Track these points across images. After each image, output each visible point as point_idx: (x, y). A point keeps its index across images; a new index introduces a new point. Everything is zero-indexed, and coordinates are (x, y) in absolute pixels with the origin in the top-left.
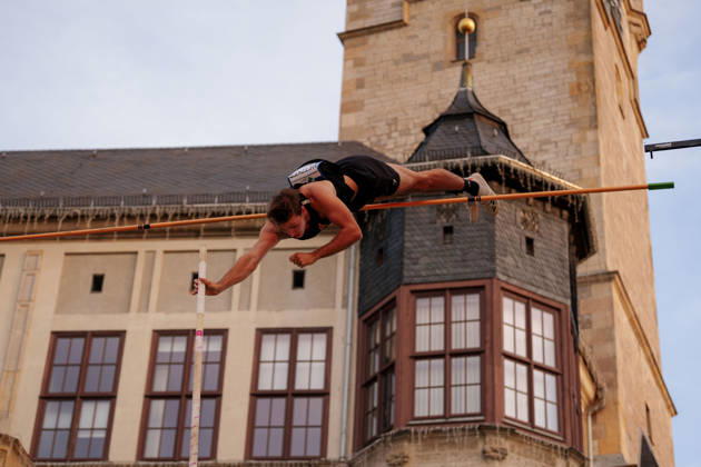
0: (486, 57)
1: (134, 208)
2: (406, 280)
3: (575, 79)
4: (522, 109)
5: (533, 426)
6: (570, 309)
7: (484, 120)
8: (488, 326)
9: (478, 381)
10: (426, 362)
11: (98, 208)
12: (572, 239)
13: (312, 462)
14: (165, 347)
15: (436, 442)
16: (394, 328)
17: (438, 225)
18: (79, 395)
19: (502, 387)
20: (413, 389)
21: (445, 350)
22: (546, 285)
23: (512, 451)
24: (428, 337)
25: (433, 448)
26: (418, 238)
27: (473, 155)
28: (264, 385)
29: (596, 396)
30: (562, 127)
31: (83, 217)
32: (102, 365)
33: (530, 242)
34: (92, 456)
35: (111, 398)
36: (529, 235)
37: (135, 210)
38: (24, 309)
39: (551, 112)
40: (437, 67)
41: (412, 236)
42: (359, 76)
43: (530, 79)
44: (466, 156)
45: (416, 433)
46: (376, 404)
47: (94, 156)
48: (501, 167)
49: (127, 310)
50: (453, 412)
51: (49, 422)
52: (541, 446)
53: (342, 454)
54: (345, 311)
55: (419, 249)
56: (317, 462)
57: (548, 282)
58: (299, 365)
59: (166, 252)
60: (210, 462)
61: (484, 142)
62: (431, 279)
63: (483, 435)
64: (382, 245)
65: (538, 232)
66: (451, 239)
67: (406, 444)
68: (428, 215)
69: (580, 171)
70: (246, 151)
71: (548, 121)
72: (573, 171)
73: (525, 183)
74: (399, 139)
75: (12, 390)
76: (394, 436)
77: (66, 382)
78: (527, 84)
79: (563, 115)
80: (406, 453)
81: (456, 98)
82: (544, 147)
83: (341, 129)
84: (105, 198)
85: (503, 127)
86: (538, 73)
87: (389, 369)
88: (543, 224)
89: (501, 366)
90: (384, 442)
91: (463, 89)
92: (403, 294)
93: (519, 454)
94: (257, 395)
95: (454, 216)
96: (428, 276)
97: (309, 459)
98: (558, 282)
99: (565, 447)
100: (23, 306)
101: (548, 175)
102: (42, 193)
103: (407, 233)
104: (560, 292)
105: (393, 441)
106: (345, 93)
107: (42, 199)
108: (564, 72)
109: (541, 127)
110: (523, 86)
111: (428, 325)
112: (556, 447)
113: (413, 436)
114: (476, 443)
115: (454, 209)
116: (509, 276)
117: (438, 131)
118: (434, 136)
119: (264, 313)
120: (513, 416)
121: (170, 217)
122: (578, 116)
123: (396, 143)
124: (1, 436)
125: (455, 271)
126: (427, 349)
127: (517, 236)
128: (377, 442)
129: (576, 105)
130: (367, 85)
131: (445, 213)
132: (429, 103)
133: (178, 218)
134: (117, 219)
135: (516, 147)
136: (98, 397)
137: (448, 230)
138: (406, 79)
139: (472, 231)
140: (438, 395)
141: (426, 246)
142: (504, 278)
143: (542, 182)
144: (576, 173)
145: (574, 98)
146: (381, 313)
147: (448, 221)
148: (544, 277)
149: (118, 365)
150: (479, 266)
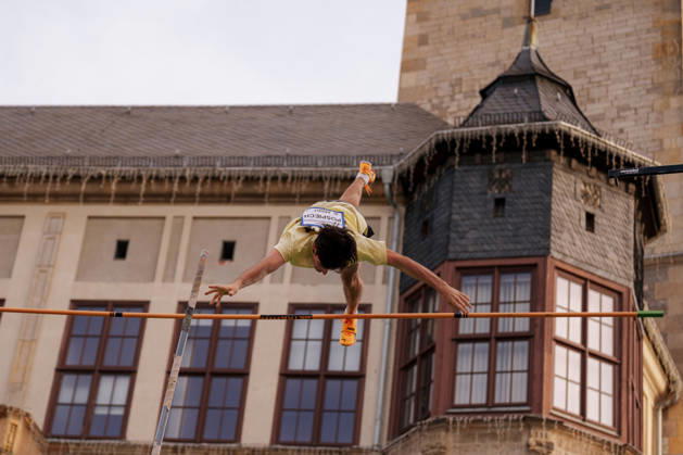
0: (563, 13)
1: (162, 169)
2: (451, 256)
3: (659, 39)
4: (599, 71)
5: (584, 420)
6: (633, 292)
7: (548, 84)
8: (540, 308)
9: (525, 367)
10: (469, 345)
11: (124, 168)
12: (640, 216)
13: (343, 449)
15: (477, 433)
17: (489, 196)
18: (98, 368)
19: (552, 375)
20: (454, 374)
21: (491, 333)
23: (560, 445)
24: (472, 319)
25: (473, 439)
26: (465, 210)
27: (531, 120)
28: (296, 365)
29: (668, 390)
30: (644, 92)
31: (108, 177)
32: (124, 337)
33: (590, 218)
34: (109, 434)
35: (130, 372)
36: (590, 209)
37: (164, 171)
38: (43, 275)
39: (631, 76)
40: (508, 23)
41: (460, 207)
42: (423, 32)
43: (610, 38)
44: (522, 121)
45: (454, 422)
46: (414, 389)
47: (128, 113)
48: (560, 134)
49: (152, 279)
50: (497, 401)
51: (65, 396)
52: (592, 442)
53: (376, 442)
54: (385, 286)
55: (467, 222)
56: (348, 449)
57: (607, 261)
58: (333, 344)
59: (195, 218)
60: (234, 445)
61: (546, 106)
62: (479, 255)
63: (528, 427)
64: (428, 216)
65: (600, 207)
66: (503, 212)
67: (443, 434)
68: (478, 185)
69: (661, 141)
70: (291, 112)
71: (627, 85)
72: (654, 140)
73: (586, 150)
74: (463, 101)
75: (27, 360)
76: (430, 424)
77: (84, 354)
78: (607, 44)
79: (645, 79)
80: (443, 443)
81: (519, 55)
82: (622, 114)
83: (401, 91)
84: (134, 158)
85: (567, 89)
86: (618, 32)
87: (428, 352)
88: (606, 198)
89: (551, 351)
90: (420, 430)
91: (525, 48)
92: (448, 270)
93: (567, 449)
94: (286, 375)
95: (507, 187)
96: (476, 252)
97: (340, 446)
98: (620, 263)
99: (620, 443)
100: (42, 271)
101: (612, 143)
102: (69, 151)
103: (455, 205)
104: (621, 274)
105: (428, 430)
106: (405, 50)
107: (67, 157)
108: (648, 31)
109: (620, 92)
110: (601, 46)
112: (609, 443)
113: (451, 427)
114: (520, 434)
115: (507, 180)
116: (565, 255)
117: (495, 93)
118: (491, 100)
119: (298, 287)
120: (562, 407)
121: (201, 180)
122: (661, 80)
123: (458, 106)
124: (11, 408)
125: (505, 247)
126: (471, 332)
127: (576, 211)
128: (413, 429)
129: (660, 68)
130: (430, 41)
131: (497, 184)
132: (497, 63)
133: (209, 181)
134: (144, 182)
135: (581, 113)
136: (116, 372)
137: (500, 203)
138: (473, 36)
139: (526, 204)
140: (481, 381)
141: (474, 219)
142: (559, 256)
143: (605, 152)
144: (657, 143)
145: (658, 60)
146: (423, 292)
147: (500, 192)
148: (605, 256)
149: (140, 338)
150: (533, 242)
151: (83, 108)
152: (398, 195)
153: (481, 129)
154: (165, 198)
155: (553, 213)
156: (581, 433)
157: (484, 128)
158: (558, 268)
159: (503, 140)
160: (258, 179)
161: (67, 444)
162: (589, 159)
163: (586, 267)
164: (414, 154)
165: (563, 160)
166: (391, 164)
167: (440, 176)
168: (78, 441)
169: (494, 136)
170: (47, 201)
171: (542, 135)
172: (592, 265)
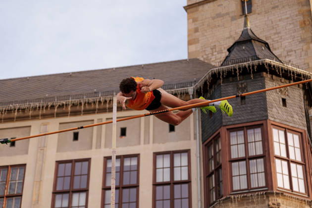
0: (257, 12)
1: (90, 99)
2: (224, 124)
3: (302, 18)
4: (277, 36)
5: (292, 191)
6: (307, 132)
7: (256, 42)
8: (266, 143)
9: (263, 170)
10: (237, 163)
11: (73, 100)
12: (305, 97)
14: (110, 164)
15: (245, 202)
16: (220, 148)
18: (71, 190)
19: (276, 173)
20: (231, 176)
21: (246, 156)
23: (283, 204)
24: (237, 151)
25: (244, 205)
27: (252, 60)
28: (159, 180)
30: (298, 43)
31: (66, 105)
32: (81, 175)
33: (284, 101)
35: (86, 191)
36: (284, 97)
37: (91, 100)
38: (42, 151)
39: (291, 36)
40: (233, 19)
42: (196, 26)
43: (280, 20)
44: (249, 61)
46: (214, 186)
47: (71, 76)
48: (266, 65)
49: (91, 148)
50: (252, 187)
51: (58, 204)
52: (297, 201)
54: (195, 141)
57: (295, 120)
58: (175, 169)
59: (107, 119)
61: (258, 53)
62: (237, 122)
63: (268, 197)
65: (288, 95)
66: (245, 102)
67: (230, 204)
70: (143, 68)
71: (290, 41)
72: (305, 64)
73: (279, 70)
74: (217, 55)
75: (39, 190)
76: (223, 200)
77: (64, 185)
78: (278, 23)
79: (298, 37)
81: (243, 32)
83: (188, 53)
84: (77, 95)
85: (267, 45)
86: (283, 17)
87: (219, 167)
88: (290, 91)
89: (274, 162)
90: (219, 203)
91: (245, 28)
92: (223, 131)
93: (286, 205)
94: (156, 185)
95: (245, 91)
96: (235, 121)
98: (299, 119)
99: (309, 200)
100: (41, 150)
101: (290, 67)
102: (47, 95)
104: (301, 124)
105: (223, 203)
106: (189, 35)
107: (47, 98)
108: (297, 16)
110: (276, 25)
111: (236, 146)
112: (305, 201)
113: (233, 200)
114: (264, 200)
115: (245, 88)
116: (275, 118)
117: (235, 49)
118: (233, 53)
119: (156, 145)
120: (282, 187)
121: (108, 102)
122: (305, 37)
123: (216, 57)
125: (248, 118)
126: (237, 157)
127: (278, 98)
128: (216, 204)
129: (304, 31)
130: (199, 30)
131: (241, 90)
132: (231, 36)
134: (83, 105)
135: (274, 54)
136: (79, 191)
137: (243, 98)
138: (219, 26)
139: (255, 97)
140: (244, 179)
142: (273, 119)
143: (288, 71)
144: (307, 65)
145: (303, 28)
146: (213, 141)
148: (293, 117)
149: (88, 175)
150: (260, 114)
151: (50, 75)
153: (231, 66)
154: (93, 111)
155: (267, 100)
156: (292, 197)
158: (272, 124)
159: (242, 70)
162: (281, 74)
163: (285, 123)
164: (202, 80)
165: (269, 76)
166: (192, 86)
167: (215, 89)
169: (237, 69)
170: (40, 118)
171: (259, 66)
172: (287, 122)
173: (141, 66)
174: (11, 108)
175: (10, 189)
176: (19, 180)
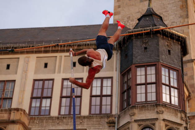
2: (134, 63)
3: (181, 4)
4: (166, 13)
5: (171, 104)
6: (181, 70)
7: (155, 16)
8: (158, 76)
9: (155, 91)
10: (140, 86)
11: (45, 44)
12: (181, 50)
13: (108, 115)
14: (65, 83)
15: (143, 109)
16: (131, 77)
17: (143, 47)
18: (42, 97)
19: (162, 93)
20: (136, 94)
21: (145, 82)
22: (174, 63)
23: (165, 111)
24: (140, 79)
25: (142, 111)
26: (136, 51)
27: (152, 26)
28: (94, 94)
29: (189, 95)
30: (178, 18)
32: (48, 88)
33: (169, 51)
34: (46, 114)
35: (50, 98)
36: (169, 49)
38: (25, 73)
39: (175, 14)
40: (141, 1)
41: (135, 50)
42: (119, 4)
43: (168, 4)
44: (150, 27)
45: (137, 106)
46: (126, 98)
47: (44, 29)
49: (55, 73)
50: (148, 100)
51: (33, 105)
52: (173, 110)
53: (117, 113)
54: (116, 72)
55: (138, 54)
58: (104, 88)
59: (65, 56)
60: (79, 116)
61: (156, 22)
62: (141, 62)
63: (157, 107)
64: (126, 53)
65: (172, 48)
66: (147, 51)
67: (135, 110)
68: (140, 44)
69: (183, 31)
70: (87, 27)
71: (174, 16)
72: (181, 30)
73: (168, 34)
74: (131, 22)
75: (23, 96)
76: (131, 107)
77: (38, 93)
80: (135, 112)
81: (147, 10)
83: (114, 20)
84: (48, 41)
85: (161, 18)
86: (170, 2)
87: (129, 88)
88: (173, 46)
89: (162, 87)
91: (149, 7)
92: (133, 67)
93: (167, 112)
94: (92, 96)
95: (147, 44)
96: (140, 61)
97: (107, 114)
98: (178, 63)
99: (180, 110)
101: (174, 32)
102: (29, 40)
103: (134, 49)
104: (178, 65)
105: (131, 109)
106: (115, 9)
107: (29, 42)
108: (178, 2)
110: (166, 6)
111: (140, 76)
112: (178, 110)
113: (136, 107)
114: (155, 109)
115: (147, 42)
116: (163, 61)
117: (142, 20)
118: (141, 22)
120: (165, 101)
121: (66, 46)
122: (183, 15)
123: (130, 24)
124: (20, 109)
125: (148, 60)
126: (140, 83)
127: (166, 50)
128: (126, 109)
129: (182, 11)
130: (121, 7)
131: (144, 44)
132: (139, 12)
133: (68, 46)
134: (51, 48)
135: (165, 24)
136: (47, 98)
137: (146, 48)
138: (132, 5)
139: (152, 48)
140: (144, 95)
141: (139, 53)
142: (162, 62)
143: (172, 34)
144: (182, 31)
145: (181, 9)
146: (127, 72)
147: (145, 46)
148: (174, 61)
149: (52, 89)
150: (155, 58)
151: (32, 28)
152: (118, 48)
154: (57, 51)
155: (160, 50)
156: (170, 108)
157: (140, 29)
158: (162, 65)
160: (81, 45)
161: (35, 117)
162: (169, 36)
165: (162, 36)
167: (129, 42)
168: (37, 117)
170: (25, 53)
172: (170, 63)
173: (86, 26)
174: (8, 46)
175: (5, 94)
176: (11, 89)
